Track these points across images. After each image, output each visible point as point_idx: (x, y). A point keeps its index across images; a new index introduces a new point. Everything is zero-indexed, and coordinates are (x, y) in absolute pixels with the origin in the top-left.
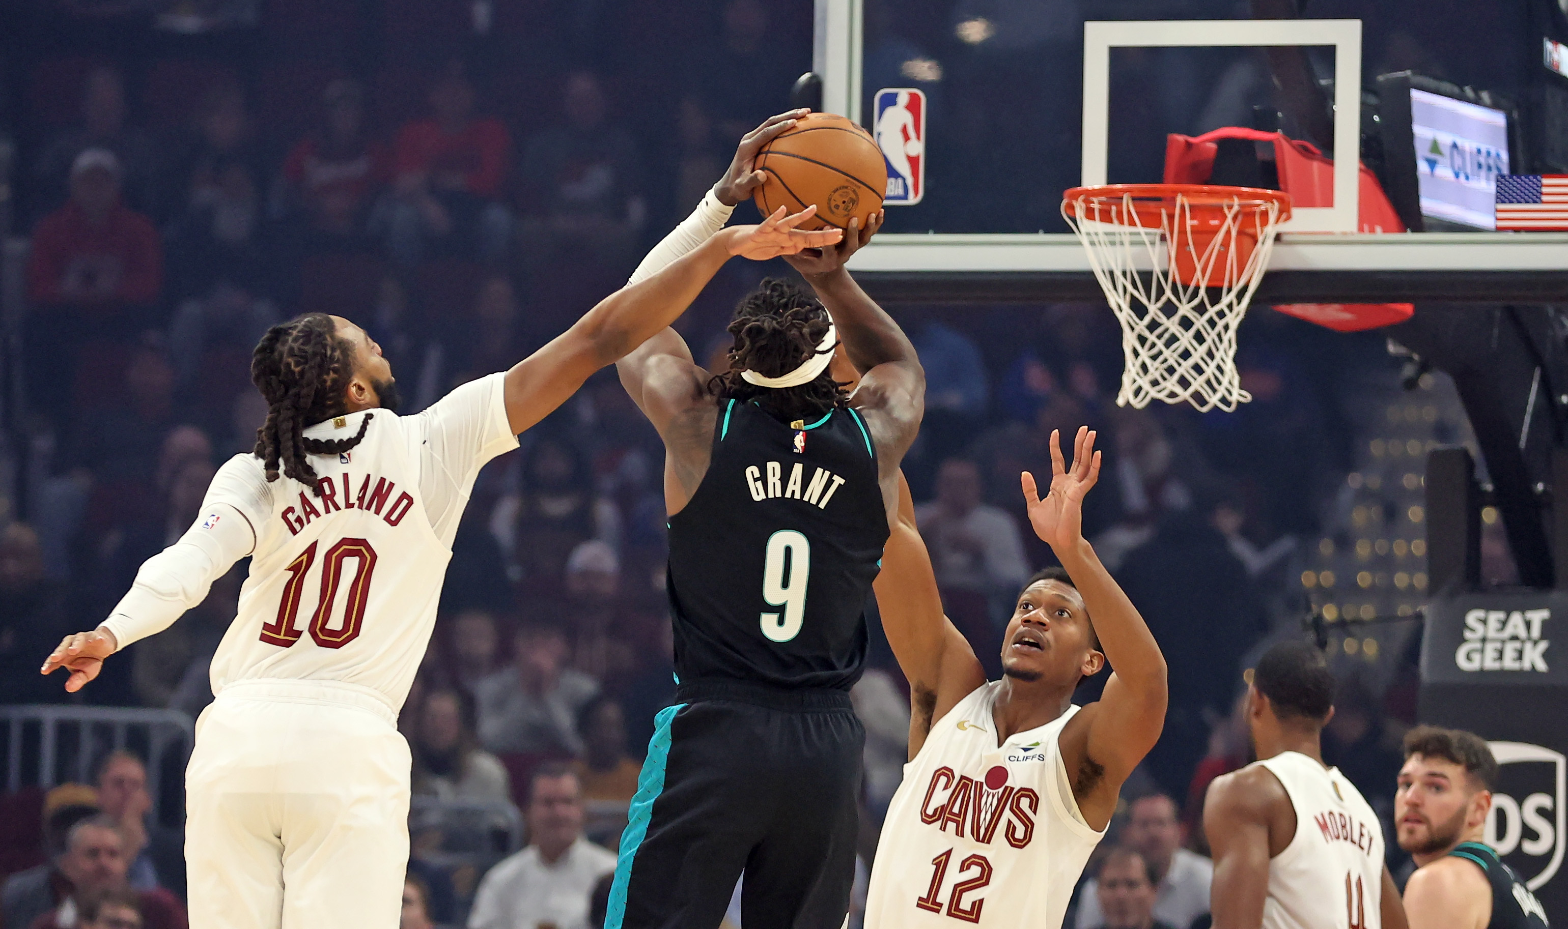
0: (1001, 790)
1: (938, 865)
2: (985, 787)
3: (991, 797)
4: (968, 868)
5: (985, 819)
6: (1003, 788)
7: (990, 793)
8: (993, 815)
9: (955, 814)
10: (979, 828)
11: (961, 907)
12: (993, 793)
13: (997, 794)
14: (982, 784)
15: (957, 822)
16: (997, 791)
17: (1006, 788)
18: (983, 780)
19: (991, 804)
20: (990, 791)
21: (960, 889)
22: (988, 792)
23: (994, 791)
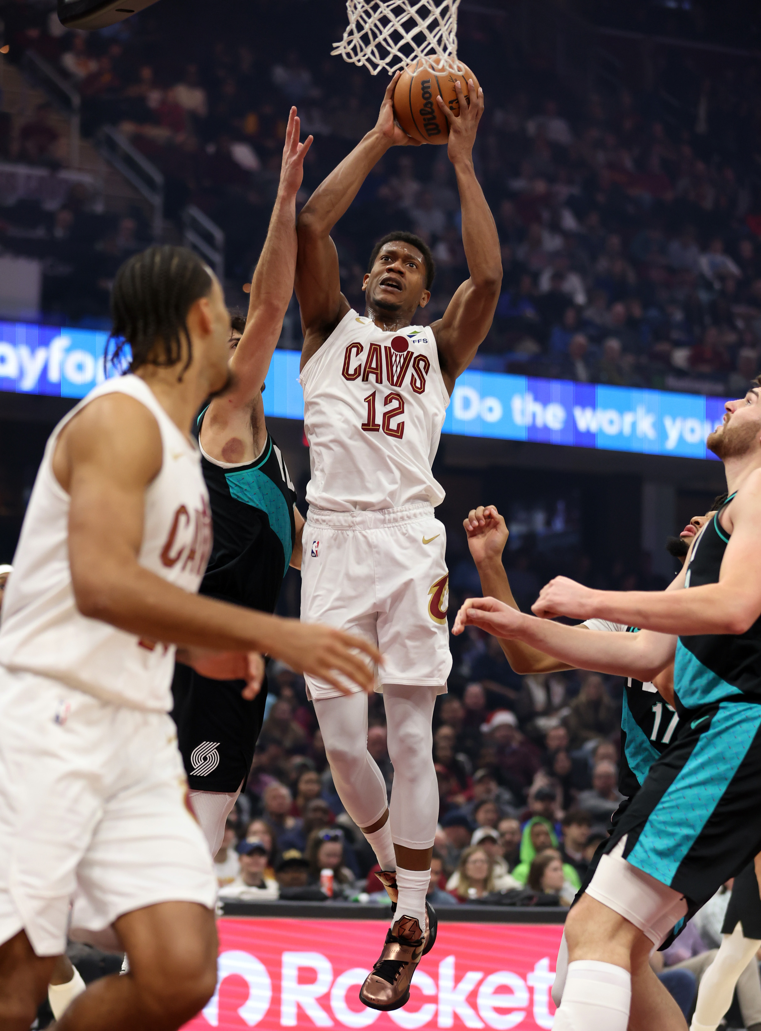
0: (405, 353)
1: (369, 402)
2: (392, 351)
3: (398, 356)
4: (391, 401)
5: (396, 370)
6: (406, 352)
7: (397, 354)
8: (402, 368)
9: (373, 369)
10: (393, 377)
11: (390, 427)
12: (400, 355)
13: (403, 356)
14: (389, 348)
15: (377, 374)
16: (403, 353)
17: (409, 352)
18: (390, 346)
19: (400, 361)
20: (397, 353)
21: (388, 416)
22: (395, 354)
23: (401, 354)
